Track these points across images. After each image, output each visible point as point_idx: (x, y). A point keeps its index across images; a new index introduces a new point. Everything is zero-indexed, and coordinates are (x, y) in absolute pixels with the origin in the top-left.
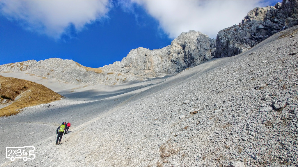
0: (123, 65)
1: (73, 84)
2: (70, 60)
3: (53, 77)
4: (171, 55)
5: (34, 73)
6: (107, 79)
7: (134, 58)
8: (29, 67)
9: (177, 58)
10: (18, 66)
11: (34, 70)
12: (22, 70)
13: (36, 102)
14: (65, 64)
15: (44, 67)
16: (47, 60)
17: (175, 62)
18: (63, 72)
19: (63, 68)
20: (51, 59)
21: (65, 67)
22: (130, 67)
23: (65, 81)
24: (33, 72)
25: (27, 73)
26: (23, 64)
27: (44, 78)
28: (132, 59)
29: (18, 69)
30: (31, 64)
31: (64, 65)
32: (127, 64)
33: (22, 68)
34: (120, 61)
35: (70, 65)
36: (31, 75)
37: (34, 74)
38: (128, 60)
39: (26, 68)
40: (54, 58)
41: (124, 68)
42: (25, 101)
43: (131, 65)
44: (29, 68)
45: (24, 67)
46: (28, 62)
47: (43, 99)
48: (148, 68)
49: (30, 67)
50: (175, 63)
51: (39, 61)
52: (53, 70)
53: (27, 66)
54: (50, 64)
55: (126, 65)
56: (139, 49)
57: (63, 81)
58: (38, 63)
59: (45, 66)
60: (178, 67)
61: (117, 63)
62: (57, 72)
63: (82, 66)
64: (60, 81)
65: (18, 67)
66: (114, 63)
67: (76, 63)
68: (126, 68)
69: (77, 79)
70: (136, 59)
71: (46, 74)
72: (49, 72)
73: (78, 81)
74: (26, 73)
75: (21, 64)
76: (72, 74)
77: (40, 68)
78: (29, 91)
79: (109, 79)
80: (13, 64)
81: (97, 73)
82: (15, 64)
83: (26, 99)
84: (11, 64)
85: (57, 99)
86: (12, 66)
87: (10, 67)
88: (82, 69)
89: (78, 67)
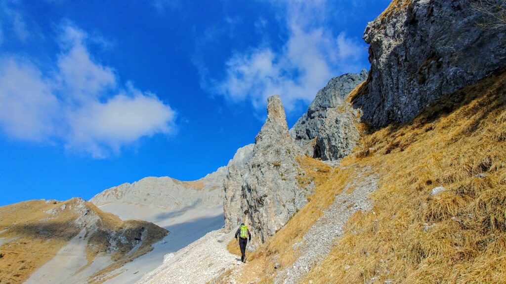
2: (166, 177)
3: (150, 203)
5: (130, 200)
6: (209, 198)
8: (123, 193)
10: (113, 194)
11: (130, 197)
12: (118, 199)
14: (161, 183)
15: (139, 191)
18: (160, 194)
19: (160, 189)
20: (146, 179)
21: (162, 187)
25: (124, 202)
26: (117, 190)
27: (142, 205)
30: (125, 189)
31: (160, 185)
33: (118, 195)
34: (226, 165)
35: (166, 183)
39: (122, 196)
44: (125, 195)
45: (120, 194)
46: (121, 186)
49: (125, 193)
51: (133, 184)
52: (149, 194)
54: (145, 185)
58: (132, 186)
59: (140, 189)
61: (222, 170)
62: (154, 196)
63: (180, 182)
65: (113, 196)
66: (218, 169)
67: (173, 180)
71: (143, 200)
72: (146, 197)
73: (177, 204)
74: (122, 201)
76: (169, 197)
77: (135, 194)
78: (146, 231)
79: (211, 197)
80: (107, 191)
81: (198, 190)
82: (109, 192)
83: (148, 239)
84: (106, 192)
85: (165, 235)
86: (107, 194)
87: (106, 196)
88: (180, 186)
89: (176, 185)
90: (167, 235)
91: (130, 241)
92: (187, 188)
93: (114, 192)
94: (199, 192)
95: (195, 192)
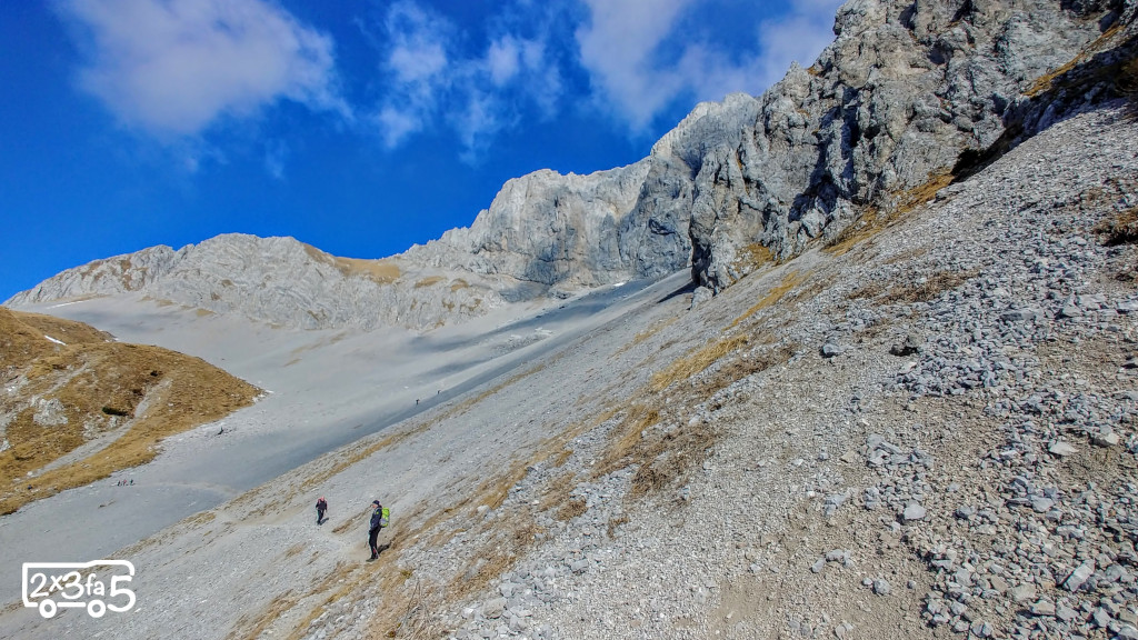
0: (478, 241)
1: (297, 329)
2: (284, 239)
3: (231, 307)
4: (648, 200)
5: (168, 294)
6: (412, 307)
7: (517, 215)
8: (149, 272)
9: (668, 215)
10: (114, 272)
11: (168, 286)
12: (129, 288)
13: (188, 418)
14: (268, 254)
15: (199, 271)
16: (207, 242)
17: (663, 228)
18: (264, 285)
19: (263, 271)
20: (221, 241)
21: (270, 265)
22: (502, 250)
23: (270, 321)
24: (164, 293)
25: (147, 298)
26: (129, 265)
27: (202, 313)
28: (508, 222)
29: (117, 283)
30: (155, 262)
31: (266, 260)
32: (489, 238)
33: (129, 278)
34: (469, 226)
35: (284, 256)
36: (161, 305)
37: (169, 298)
38: (493, 224)
39: (143, 280)
40: (232, 235)
41: (482, 253)
42: (161, 417)
43: (504, 243)
44: (152, 278)
45: (136, 275)
46: (144, 254)
47: (205, 407)
48: (564, 255)
49: (154, 274)
50: (662, 231)
51: (182, 250)
52: (228, 282)
53: (144, 273)
54: (219, 257)
55: (487, 245)
56: (534, 180)
57: (265, 321)
58: (178, 254)
59: (202, 266)
60: (669, 248)
61: (454, 236)
62: (243, 289)
63: (330, 257)
64: (254, 321)
65: (115, 278)
66: (446, 234)
67: (307, 250)
68: (487, 255)
69: (310, 312)
70: (521, 220)
71: (207, 297)
72: (217, 288)
73: (315, 316)
74: (145, 299)
75: (126, 264)
76: (292, 294)
77: (185, 277)
78: (167, 383)
79: (419, 304)
80: (98, 264)
81: (380, 282)
82: (103, 267)
83: (163, 412)
84: (92, 267)
85: (241, 402)
86: (95, 272)
87: (89, 279)
88: (326, 269)
89: (314, 265)
90: (249, 403)
91: (75, 417)
92: (347, 275)
93: (119, 268)
94: (385, 287)
95: (373, 286)
